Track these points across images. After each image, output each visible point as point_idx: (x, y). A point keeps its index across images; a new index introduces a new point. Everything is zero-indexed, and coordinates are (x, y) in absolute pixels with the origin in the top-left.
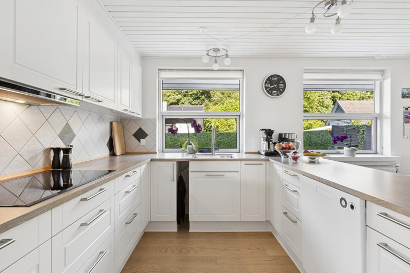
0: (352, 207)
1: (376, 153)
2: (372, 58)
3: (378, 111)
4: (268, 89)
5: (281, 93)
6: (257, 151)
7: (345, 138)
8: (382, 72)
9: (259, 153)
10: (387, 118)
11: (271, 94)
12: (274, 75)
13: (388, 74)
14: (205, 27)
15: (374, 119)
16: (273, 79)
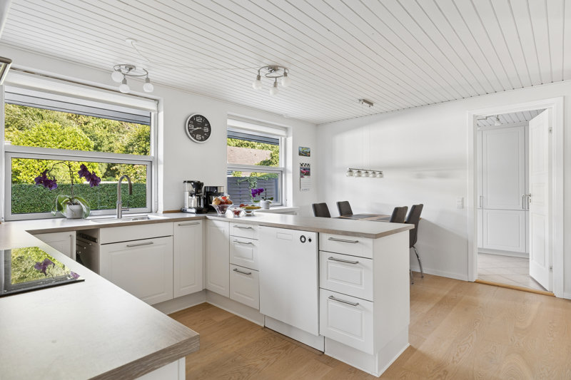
0: (310, 240)
1: (282, 205)
2: (281, 116)
3: (283, 166)
4: (191, 132)
5: (206, 138)
6: (178, 209)
7: (261, 191)
8: (286, 129)
9: (182, 211)
10: (290, 172)
11: (195, 138)
12: (198, 116)
13: (291, 132)
14: (136, 40)
15: (280, 172)
16: (197, 120)
